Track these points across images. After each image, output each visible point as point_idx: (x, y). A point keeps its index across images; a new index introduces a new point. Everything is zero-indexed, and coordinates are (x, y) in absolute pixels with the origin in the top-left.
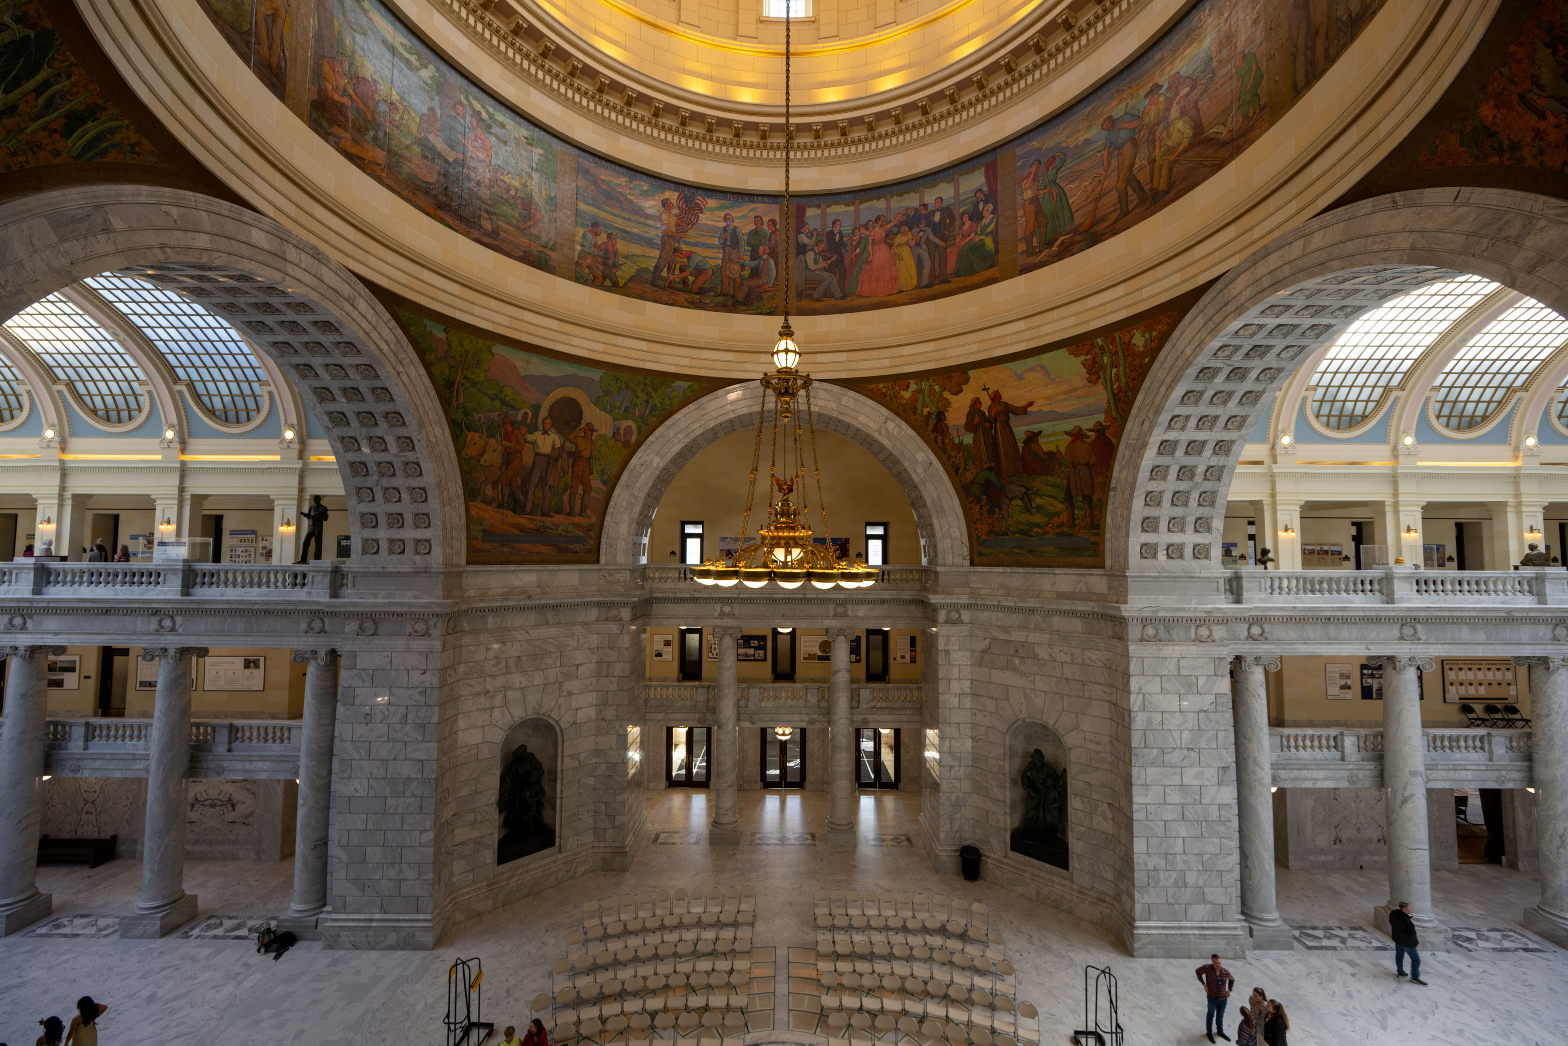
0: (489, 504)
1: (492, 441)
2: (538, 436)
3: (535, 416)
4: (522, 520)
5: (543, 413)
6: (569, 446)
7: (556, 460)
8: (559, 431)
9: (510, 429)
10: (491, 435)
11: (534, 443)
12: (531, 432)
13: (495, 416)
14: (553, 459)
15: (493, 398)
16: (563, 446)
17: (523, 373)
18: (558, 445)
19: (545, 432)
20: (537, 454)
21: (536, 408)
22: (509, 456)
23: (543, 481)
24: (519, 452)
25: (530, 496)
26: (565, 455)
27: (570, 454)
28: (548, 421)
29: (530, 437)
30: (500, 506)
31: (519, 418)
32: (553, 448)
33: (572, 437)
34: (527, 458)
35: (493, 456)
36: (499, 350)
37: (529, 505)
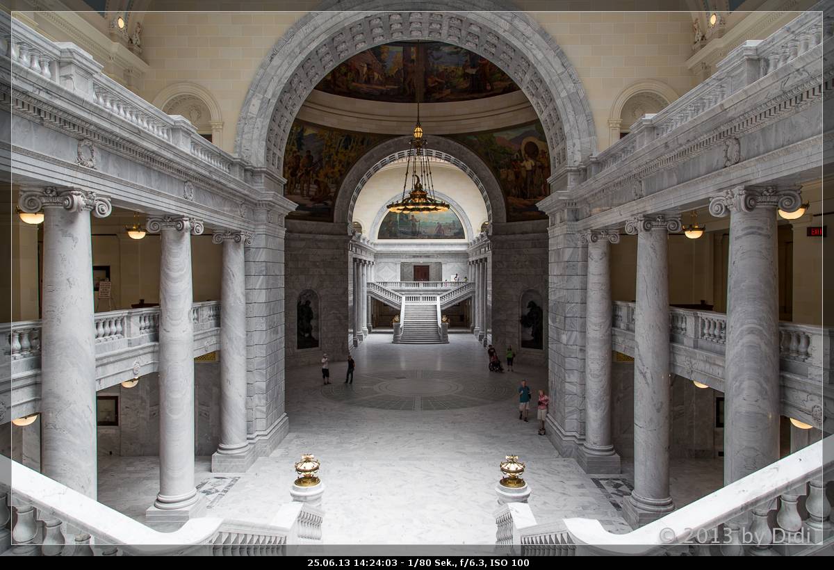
0: (514, 196)
1: (509, 170)
2: (525, 163)
3: (521, 154)
4: (526, 202)
5: (523, 152)
6: (539, 164)
7: (535, 172)
8: (532, 158)
9: (514, 163)
10: (508, 169)
11: (524, 167)
12: (522, 162)
13: (507, 160)
14: (533, 171)
15: (503, 153)
16: (535, 165)
17: (508, 139)
18: (534, 164)
19: (527, 161)
20: (527, 171)
21: (520, 151)
22: (517, 175)
23: (532, 182)
24: (520, 172)
25: (528, 190)
26: (537, 169)
27: (540, 167)
28: (526, 155)
29: (522, 164)
30: (518, 197)
31: (515, 158)
32: (532, 166)
33: (537, 158)
34: (524, 174)
35: (512, 177)
36: (495, 135)
37: (528, 194)
